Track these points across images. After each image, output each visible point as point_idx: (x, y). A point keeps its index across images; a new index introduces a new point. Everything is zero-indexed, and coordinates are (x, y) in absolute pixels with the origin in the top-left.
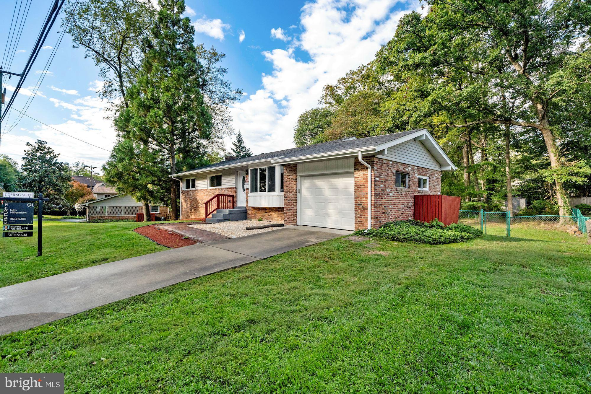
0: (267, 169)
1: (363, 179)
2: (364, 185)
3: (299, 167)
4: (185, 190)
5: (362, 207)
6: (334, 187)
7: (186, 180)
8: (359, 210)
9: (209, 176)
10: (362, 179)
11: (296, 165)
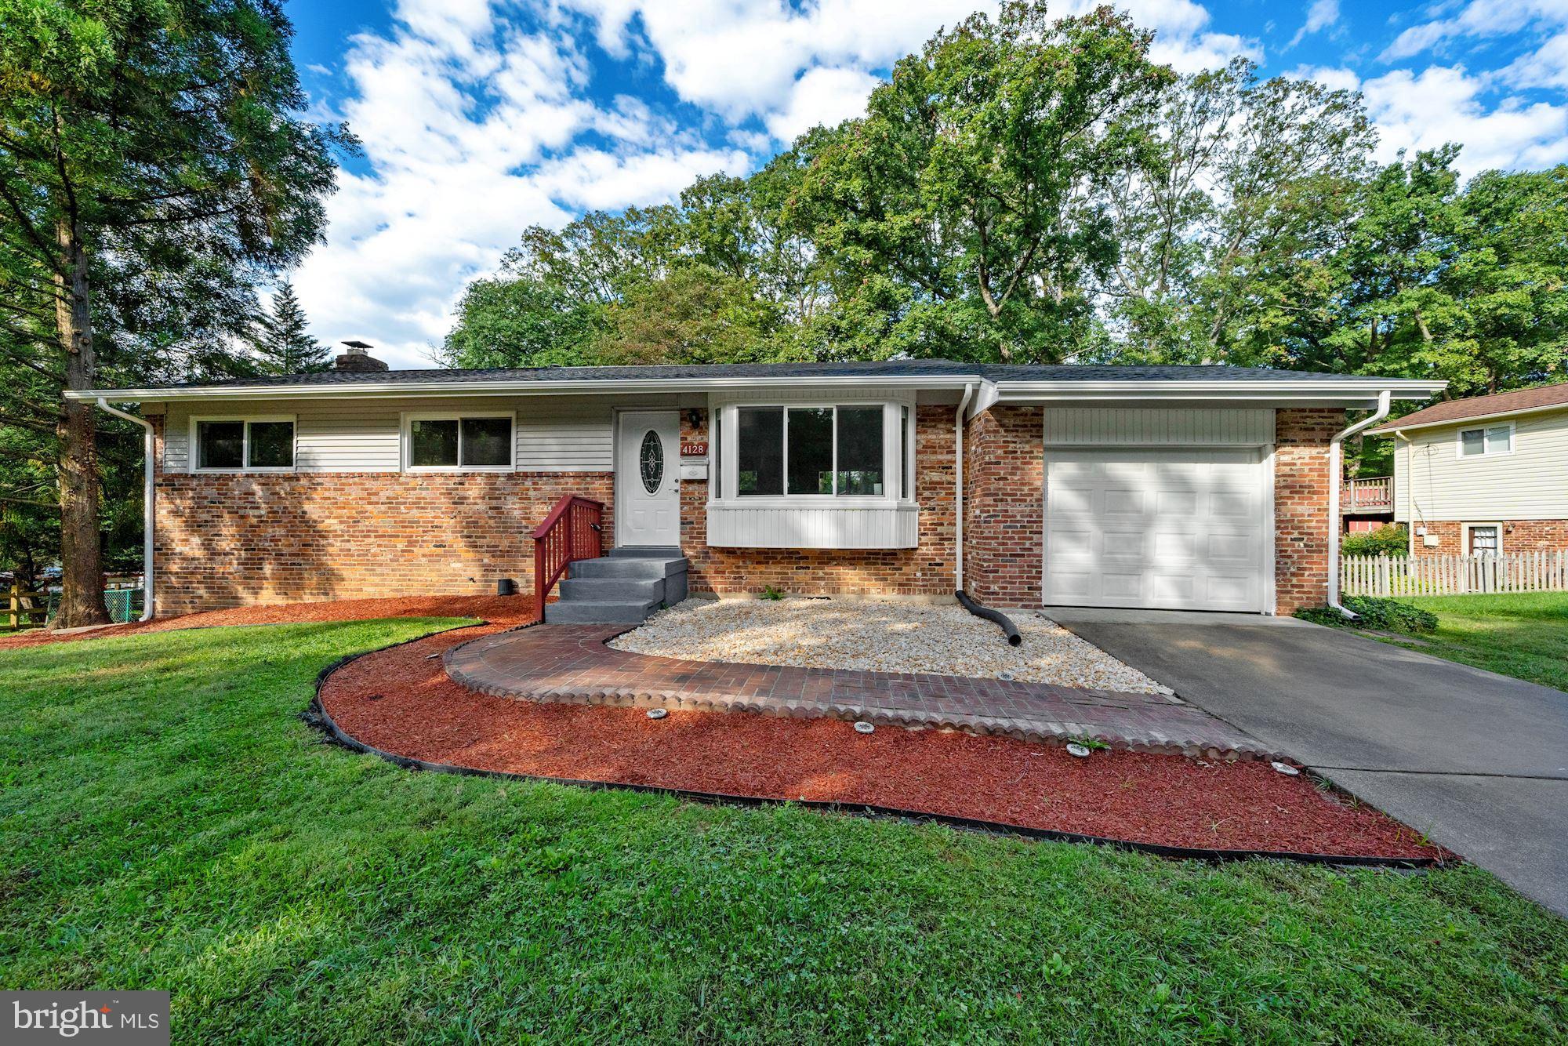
0: (835, 412)
1: (1311, 470)
2: (1310, 487)
3: (1050, 417)
4: (193, 469)
5: (1306, 545)
6: (1185, 489)
7: (201, 426)
8: (1296, 556)
9: (409, 418)
10: (1306, 469)
11: (1039, 409)
